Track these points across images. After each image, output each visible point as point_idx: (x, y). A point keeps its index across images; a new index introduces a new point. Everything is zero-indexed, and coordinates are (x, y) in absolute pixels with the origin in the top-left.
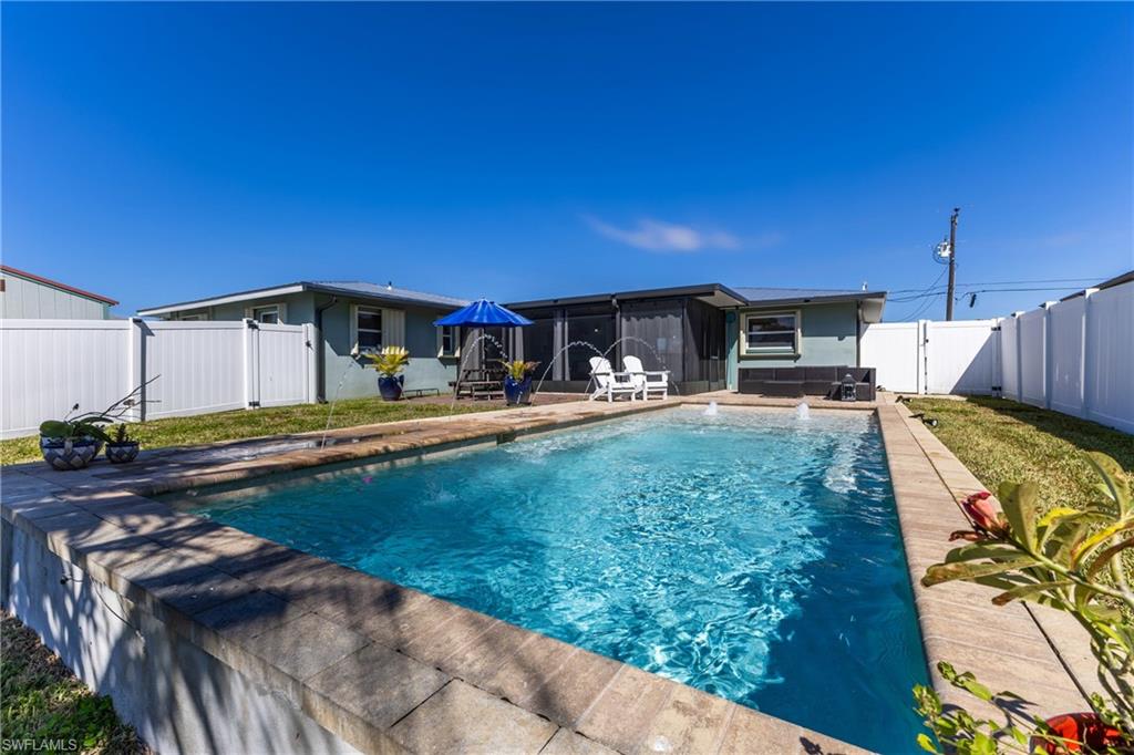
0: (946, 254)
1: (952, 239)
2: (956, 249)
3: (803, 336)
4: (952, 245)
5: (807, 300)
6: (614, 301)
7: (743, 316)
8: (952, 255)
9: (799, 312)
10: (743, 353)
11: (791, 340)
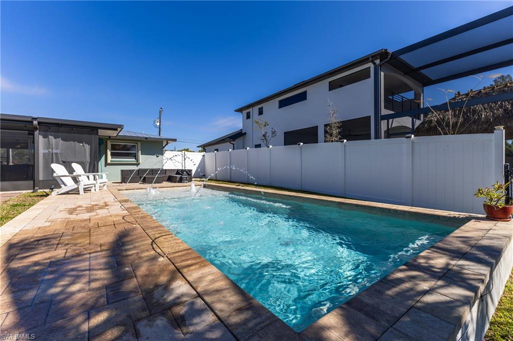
0: (158, 124)
1: (160, 118)
2: (161, 123)
3: (141, 154)
4: (160, 121)
5: (146, 138)
6: (35, 122)
7: (109, 142)
8: (160, 125)
9: (139, 144)
10: (109, 161)
11: (135, 156)
